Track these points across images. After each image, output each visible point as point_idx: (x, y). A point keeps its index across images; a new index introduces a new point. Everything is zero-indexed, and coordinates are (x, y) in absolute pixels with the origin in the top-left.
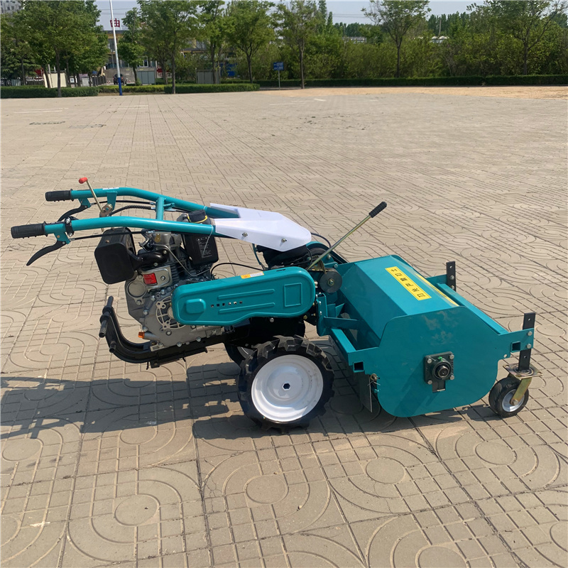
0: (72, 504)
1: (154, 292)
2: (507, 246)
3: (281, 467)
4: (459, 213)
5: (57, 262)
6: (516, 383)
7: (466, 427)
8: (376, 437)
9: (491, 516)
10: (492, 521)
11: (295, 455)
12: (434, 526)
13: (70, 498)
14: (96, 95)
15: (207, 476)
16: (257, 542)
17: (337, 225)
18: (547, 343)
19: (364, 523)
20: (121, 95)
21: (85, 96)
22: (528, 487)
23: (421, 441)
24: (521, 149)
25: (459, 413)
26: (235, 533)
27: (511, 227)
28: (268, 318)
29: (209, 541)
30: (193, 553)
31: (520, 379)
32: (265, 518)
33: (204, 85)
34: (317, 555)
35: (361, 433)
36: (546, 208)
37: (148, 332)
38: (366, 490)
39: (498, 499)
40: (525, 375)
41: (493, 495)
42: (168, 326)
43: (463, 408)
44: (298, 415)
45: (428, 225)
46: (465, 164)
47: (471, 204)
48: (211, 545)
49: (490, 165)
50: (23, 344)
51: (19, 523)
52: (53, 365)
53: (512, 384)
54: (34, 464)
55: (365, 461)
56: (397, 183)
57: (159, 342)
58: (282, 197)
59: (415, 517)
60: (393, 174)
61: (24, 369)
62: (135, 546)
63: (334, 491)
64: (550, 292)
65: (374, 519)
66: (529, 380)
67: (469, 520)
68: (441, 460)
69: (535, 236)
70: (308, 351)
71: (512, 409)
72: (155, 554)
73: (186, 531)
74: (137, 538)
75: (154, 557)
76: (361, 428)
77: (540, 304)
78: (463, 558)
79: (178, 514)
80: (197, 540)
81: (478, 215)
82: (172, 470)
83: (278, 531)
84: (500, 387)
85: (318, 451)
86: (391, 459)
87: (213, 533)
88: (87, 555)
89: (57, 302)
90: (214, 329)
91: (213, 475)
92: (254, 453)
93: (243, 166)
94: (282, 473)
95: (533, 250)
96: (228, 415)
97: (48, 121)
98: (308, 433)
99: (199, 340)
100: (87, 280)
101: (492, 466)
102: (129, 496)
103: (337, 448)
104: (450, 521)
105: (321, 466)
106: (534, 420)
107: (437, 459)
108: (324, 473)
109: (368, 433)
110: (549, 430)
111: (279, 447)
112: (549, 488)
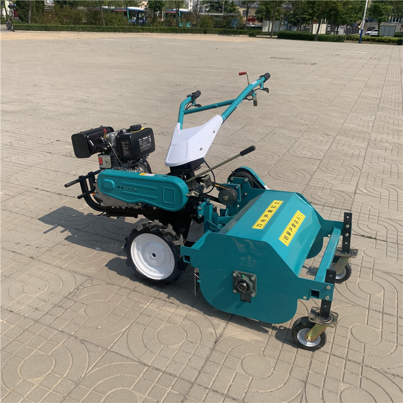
3: (122, 302)
7: (263, 339)
9: (190, 398)
12: (149, 381)
13: (21, 268)
15: (82, 288)
16: (58, 332)
20: (360, 43)
23: (219, 331)
26: (55, 322)
29: (41, 318)
30: (27, 319)
32: (77, 323)
35: (190, 307)
38: (146, 341)
39: (211, 393)
41: (213, 388)
44: (158, 277)
48: (38, 320)
54: (29, 245)
55: (169, 324)
57: (102, 201)
59: (147, 370)
62: (13, 303)
65: (125, 357)
67: (174, 392)
68: (213, 349)
71: (309, 344)
72: (14, 311)
73: (39, 308)
74: (19, 299)
76: (194, 304)
80: (37, 315)
82: (74, 276)
83: (74, 332)
85: (152, 304)
87: (46, 316)
91: (86, 288)
92: (120, 287)
94: (117, 305)
98: (160, 291)
101: (241, 372)
102: (41, 279)
103: (164, 308)
104: (162, 385)
105: (142, 313)
106: (323, 363)
107: (212, 347)
108: (138, 317)
109: (194, 309)
110: (324, 375)
111: (135, 291)
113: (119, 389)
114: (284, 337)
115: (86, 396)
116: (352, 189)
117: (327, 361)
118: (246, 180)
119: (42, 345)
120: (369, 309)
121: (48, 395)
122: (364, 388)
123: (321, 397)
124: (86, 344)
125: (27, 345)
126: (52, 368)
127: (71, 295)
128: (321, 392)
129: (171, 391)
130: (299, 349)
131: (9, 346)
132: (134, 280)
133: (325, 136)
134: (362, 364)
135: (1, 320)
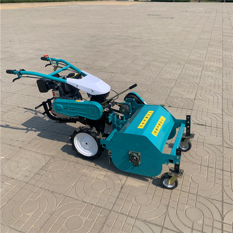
3: (71, 169)
7: (146, 185)
8: (110, 173)
9: (110, 218)
10: (108, 220)
11: (79, 168)
12: (88, 211)
13: (15, 154)
15: (49, 163)
16: (38, 188)
19: (71, 199)
20: (199, 2)
22: (137, 216)
23: (123, 182)
26: (37, 182)
32: (48, 182)
35: (108, 170)
37: (53, 111)
38: (85, 189)
39: (120, 215)
41: (121, 212)
44: (90, 155)
48: (28, 182)
54: (18, 141)
55: (97, 180)
59: (87, 205)
62: (13, 173)
63: (75, 184)
65: (75, 199)
71: (169, 186)
73: (27, 176)
75: (13, 179)
76: (110, 168)
78: (83, 225)
79: (31, 170)
80: (27, 179)
82: (44, 157)
83: (47, 188)
85: (87, 170)
86: (105, 183)
87: (32, 180)
91: (51, 163)
94: (69, 171)
98: (91, 162)
101: (135, 203)
102: (27, 159)
103: (93, 171)
104: (95, 212)
105: (82, 175)
106: (177, 195)
107: (120, 191)
108: (80, 177)
109: (110, 171)
110: (177, 202)
111: (78, 163)
112: (145, 221)
113: (73, 216)
114: (157, 183)
115: (57, 220)
116: (193, 97)
117: (179, 194)
118: (134, 100)
119: (31, 195)
120: (201, 165)
121: (37, 221)
122: (197, 207)
123: (176, 213)
124: (54, 193)
125: (23, 196)
126: (38, 207)
127: (44, 168)
128: (176, 211)
129: (100, 215)
130: (165, 189)
131: (14, 197)
132: (77, 157)
133: (179, 65)
134: (197, 195)
135: (8, 184)
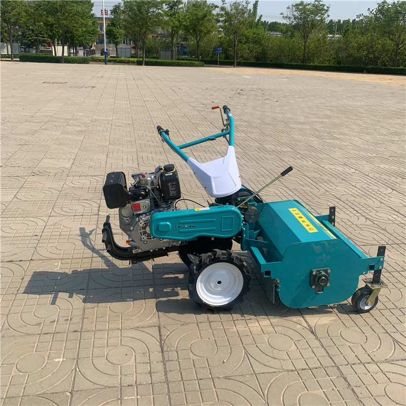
0: (79, 348)
1: (138, 215)
2: (372, 195)
3: (213, 335)
4: (340, 169)
5: (65, 186)
6: (370, 291)
7: (335, 318)
8: (275, 320)
9: (347, 376)
10: (348, 379)
11: (222, 328)
12: (310, 380)
13: (78, 345)
14: (88, 63)
15: (165, 337)
16: (197, 381)
17: (255, 171)
18: (394, 265)
19: (266, 374)
20: (106, 64)
21: (80, 63)
22: (372, 359)
23: (305, 325)
24: (388, 123)
25: (331, 307)
26: (183, 374)
27: (376, 181)
28: (210, 237)
29: (166, 378)
30: (156, 385)
31: (373, 289)
32: (202, 366)
33: (165, 61)
34: (234, 392)
35: (266, 317)
36: (402, 169)
37: (132, 241)
38: (269, 354)
39: (353, 366)
40: (376, 286)
41: (350, 363)
42: (146, 238)
43: (334, 305)
44: (225, 302)
45: (319, 176)
46: (348, 132)
47: (349, 163)
48: (167, 381)
49: (365, 135)
50: (45, 241)
51: (46, 358)
52: (65, 257)
53: (367, 292)
54: (55, 321)
55: (268, 335)
56: (299, 144)
57: (139, 248)
58: (218, 149)
59: (298, 373)
60: (296, 137)
61: (45, 258)
62: (120, 378)
63: (247, 353)
64: (399, 230)
65: (272, 373)
66: (379, 290)
67: (333, 378)
68: (317, 338)
69: (392, 189)
70: (235, 261)
71: (367, 308)
72: (132, 384)
73: (152, 371)
74: (121, 373)
75: (132, 386)
76: (266, 313)
77: (392, 238)
78: (328, 401)
79: (146, 359)
80: (159, 377)
81: (354, 171)
82: (143, 331)
83: (210, 375)
84: (359, 293)
85: (237, 326)
86: (285, 335)
87: (169, 374)
88: (90, 381)
89: (66, 214)
90: (174, 242)
91: (169, 336)
92: (196, 324)
93: (191, 123)
94: (213, 339)
95: (390, 199)
96: (179, 298)
97: (55, 81)
98: (231, 314)
99: (164, 248)
100: (85, 200)
101: (350, 344)
102: (115, 346)
103: (249, 326)
104: (320, 378)
105: (239, 336)
108: (241, 340)
109: (270, 317)
110: (390, 323)
111: (212, 322)
112: (386, 361)
119: (200, 397)
124: (232, 378)
127: (164, 348)
134: (398, 308)
135: (133, 397)
